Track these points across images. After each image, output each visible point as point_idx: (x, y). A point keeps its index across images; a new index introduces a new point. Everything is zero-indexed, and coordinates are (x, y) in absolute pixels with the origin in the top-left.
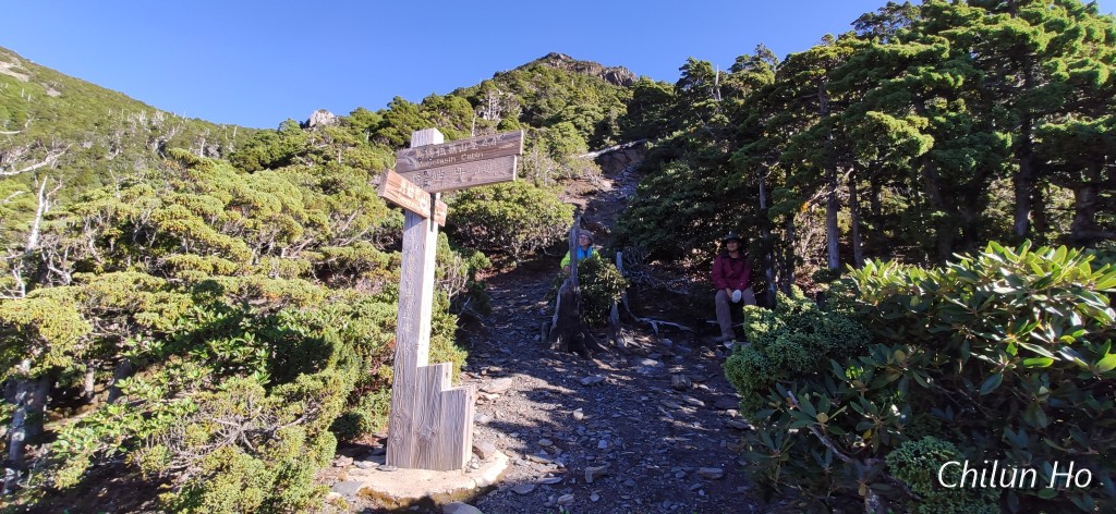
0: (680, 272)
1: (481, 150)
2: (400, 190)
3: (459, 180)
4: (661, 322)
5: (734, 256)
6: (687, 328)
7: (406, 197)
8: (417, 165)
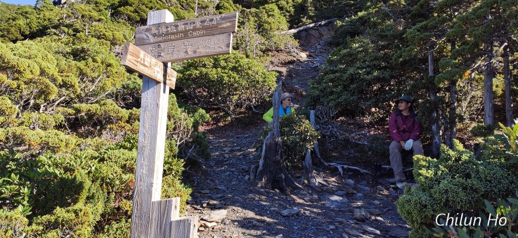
0: (361, 126)
1: (204, 28)
2: (139, 60)
3: (186, 52)
4: (345, 166)
5: (405, 114)
6: (367, 171)
7: (144, 65)
8: (152, 39)
